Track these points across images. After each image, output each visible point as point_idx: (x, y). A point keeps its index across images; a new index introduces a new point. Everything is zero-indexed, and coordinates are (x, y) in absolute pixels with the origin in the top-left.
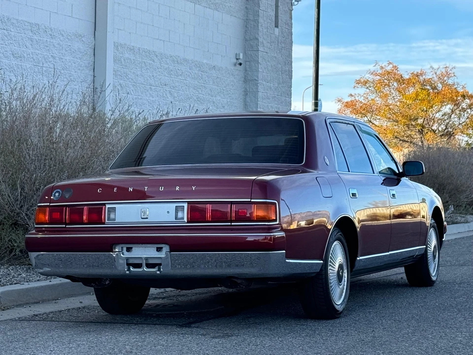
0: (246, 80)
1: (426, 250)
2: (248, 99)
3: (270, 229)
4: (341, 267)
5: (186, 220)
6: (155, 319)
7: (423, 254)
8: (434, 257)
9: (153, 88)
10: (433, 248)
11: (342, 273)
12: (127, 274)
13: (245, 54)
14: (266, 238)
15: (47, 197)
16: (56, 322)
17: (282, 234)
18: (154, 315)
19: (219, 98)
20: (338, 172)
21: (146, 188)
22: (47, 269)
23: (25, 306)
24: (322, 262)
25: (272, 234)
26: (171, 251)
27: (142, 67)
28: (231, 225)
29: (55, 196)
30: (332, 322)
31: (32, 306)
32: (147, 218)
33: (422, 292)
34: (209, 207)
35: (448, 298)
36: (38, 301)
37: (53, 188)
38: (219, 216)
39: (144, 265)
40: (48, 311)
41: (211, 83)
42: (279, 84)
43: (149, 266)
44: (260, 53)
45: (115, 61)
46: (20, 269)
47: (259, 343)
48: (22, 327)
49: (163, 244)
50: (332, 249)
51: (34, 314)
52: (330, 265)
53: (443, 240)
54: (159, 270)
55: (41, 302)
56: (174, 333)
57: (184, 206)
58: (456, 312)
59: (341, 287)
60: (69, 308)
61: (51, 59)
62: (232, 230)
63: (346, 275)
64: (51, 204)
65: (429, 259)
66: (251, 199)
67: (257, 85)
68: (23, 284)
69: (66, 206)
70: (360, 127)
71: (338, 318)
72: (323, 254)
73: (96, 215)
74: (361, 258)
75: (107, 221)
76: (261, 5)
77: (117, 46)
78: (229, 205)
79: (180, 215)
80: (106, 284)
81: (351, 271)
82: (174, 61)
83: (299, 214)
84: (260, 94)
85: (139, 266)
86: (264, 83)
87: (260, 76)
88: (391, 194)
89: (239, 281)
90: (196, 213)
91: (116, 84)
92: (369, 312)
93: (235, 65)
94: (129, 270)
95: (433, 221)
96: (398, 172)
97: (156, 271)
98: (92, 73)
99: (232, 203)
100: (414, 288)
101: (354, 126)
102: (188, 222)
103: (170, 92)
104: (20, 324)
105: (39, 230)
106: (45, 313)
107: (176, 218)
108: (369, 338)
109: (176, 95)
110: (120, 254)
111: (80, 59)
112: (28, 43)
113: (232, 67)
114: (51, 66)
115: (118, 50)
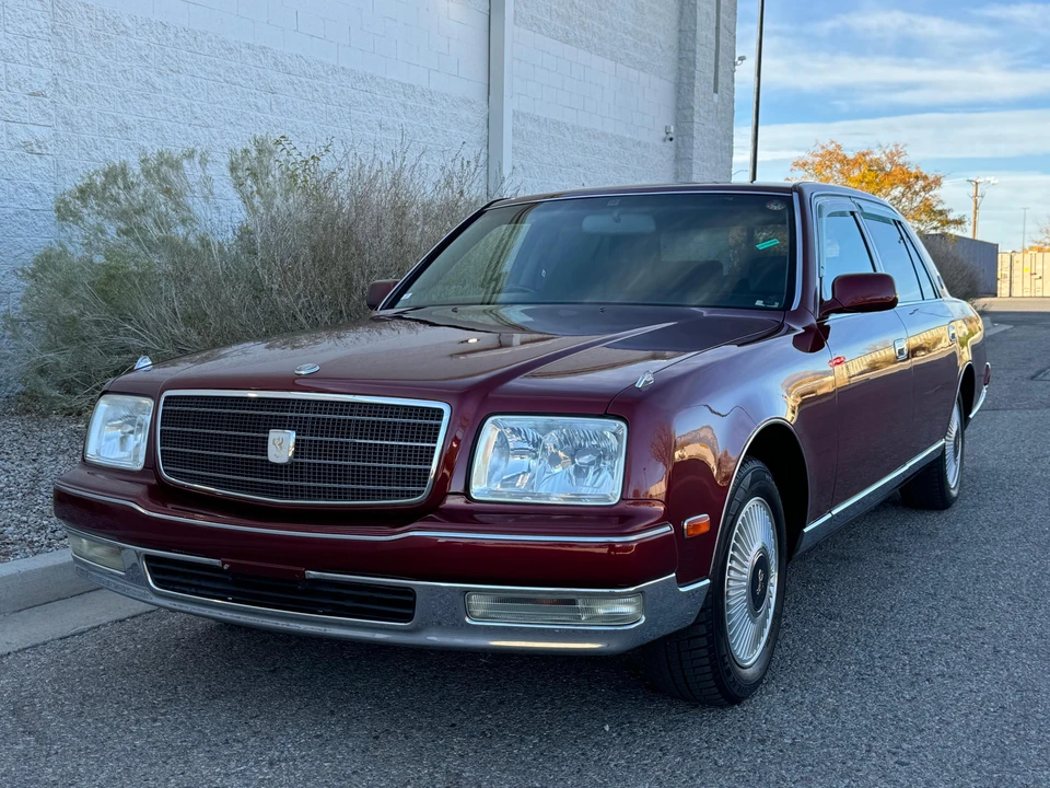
0: (677, 159)
13: (677, 126)
27: (549, 143)
41: (635, 163)
42: (717, 164)
44: (695, 125)
45: (514, 135)
61: (431, 132)
67: (691, 164)
76: (697, 64)
77: (516, 115)
82: (589, 135)
84: (695, 177)
86: (699, 162)
87: (695, 155)
91: (516, 165)
93: (664, 140)
98: (485, 150)
111: (470, 132)
112: (400, 111)
113: (662, 144)
114: (432, 141)
115: (518, 120)
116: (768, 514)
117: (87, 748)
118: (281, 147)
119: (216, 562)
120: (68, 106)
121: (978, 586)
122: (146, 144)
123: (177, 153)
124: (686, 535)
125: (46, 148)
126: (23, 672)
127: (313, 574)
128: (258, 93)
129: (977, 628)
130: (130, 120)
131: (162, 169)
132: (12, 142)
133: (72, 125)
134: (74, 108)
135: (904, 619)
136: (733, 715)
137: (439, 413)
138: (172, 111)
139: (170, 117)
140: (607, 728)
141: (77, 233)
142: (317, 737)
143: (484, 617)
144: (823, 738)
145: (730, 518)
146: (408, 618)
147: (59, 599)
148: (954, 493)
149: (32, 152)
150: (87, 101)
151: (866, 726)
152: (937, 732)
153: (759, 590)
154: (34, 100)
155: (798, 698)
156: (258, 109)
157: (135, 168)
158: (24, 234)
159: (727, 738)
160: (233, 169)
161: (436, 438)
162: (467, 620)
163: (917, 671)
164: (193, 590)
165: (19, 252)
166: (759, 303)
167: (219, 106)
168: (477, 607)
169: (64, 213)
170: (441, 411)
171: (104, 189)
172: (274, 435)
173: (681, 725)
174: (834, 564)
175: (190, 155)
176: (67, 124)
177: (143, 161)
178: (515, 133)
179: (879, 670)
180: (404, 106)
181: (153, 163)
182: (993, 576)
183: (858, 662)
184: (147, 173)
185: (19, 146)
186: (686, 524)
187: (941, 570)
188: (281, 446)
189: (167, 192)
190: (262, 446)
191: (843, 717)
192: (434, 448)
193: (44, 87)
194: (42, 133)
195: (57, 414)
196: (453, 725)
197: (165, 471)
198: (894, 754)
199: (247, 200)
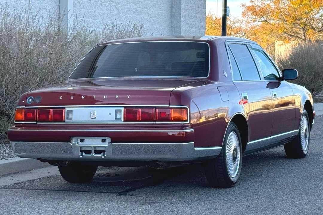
1: (300, 132)
2: (174, 10)
3: (183, 127)
4: (235, 150)
5: (123, 120)
6: (102, 187)
7: (297, 135)
8: (306, 137)
9: (103, 4)
10: (304, 131)
11: (236, 154)
12: (81, 159)
14: (180, 133)
15: (23, 101)
16: (31, 190)
17: (192, 130)
18: (101, 183)
19: (152, 10)
20: (234, 81)
21: (94, 96)
22: (23, 154)
23: (8, 176)
24: (221, 148)
25: (184, 131)
26: (112, 142)
28: (155, 124)
29: (29, 101)
30: (228, 190)
31: (14, 176)
32: (95, 118)
33: (296, 163)
34: (140, 110)
35: (315, 168)
36: (18, 172)
37: (28, 96)
38: (147, 117)
39: (93, 151)
40: (25, 180)
43: (97, 152)
46: (5, 146)
47: (174, 209)
48: (6, 194)
49: (106, 137)
50: (229, 138)
51: (15, 182)
52: (227, 150)
53: (313, 124)
54: (104, 155)
55: (20, 173)
56: (114, 200)
57: (121, 110)
58: (318, 181)
59: (235, 164)
60: (40, 177)
62: (156, 128)
63: (239, 155)
64: (26, 107)
65: (302, 138)
66: (169, 105)
68: (7, 159)
69: (37, 108)
70: (251, 46)
71: (233, 186)
72: (222, 142)
73: (59, 115)
74: (250, 143)
75: (66, 120)
78: (154, 110)
79: (119, 116)
80: (66, 164)
81: (243, 152)
83: (206, 110)
84: (183, 7)
85: (89, 152)
88: (273, 95)
89: (161, 164)
90: (130, 114)
91: (76, 2)
92: (256, 181)
94: (82, 155)
95: (305, 111)
96: (279, 77)
97: (101, 156)
99: (156, 108)
100: (291, 160)
101: (246, 45)
102: (124, 121)
103: (116, 7)
104: (4, 192)
105: (18, 126)
106: (23, 182)
107: (116, 119)
108: (254, 205)
109: (120, 8)
110: (76, 143)
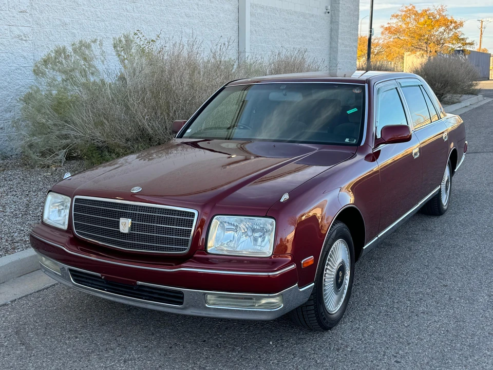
0: (332, 22)
2: (333, 34)
13: (331, 6)
27: (268, 18)
41: (311, 25)
42: (351, 23)
44: (340, 5)
45: (251, 15)
61: (211, 17)
67: (338, 25)
77: (252, 6)
84: (340, 31)
86: (342, 23)
87: (340, 19)
93: (325, 13)
98: (237, 24)
111: (230, 15)
112: (196, 7)
113: (324, 15)
114: (211, 21)
115: (253, 8)
116: (345, 245)
117: (47, 352)
118: (137, 36)
119: (99, 275)
120: (38, 15)
121: (449, 261)
122: (75, 31)
123: (88, 41)
124: (302, 267)
125: (28, 37)
126: (21, 311)
127: (139, 283)
128: (127, 3)
129: (444, 285)
130: (67, 20)
131: (82, 48)
132: (12, 35)
133: (40, 25)
134: (41, 16)
135: (411, 280)
136: (327, 335)
137: (193, 215)
138: (87, 15)
139: (86, 18)
140: (271, 343)
141: (44, 81)
142: (146, 347)
143: (214, 304)
144: (365, 348)
145: (325, 253)
146: (181, 303)
147: (38, 270)
148: (445, 208)
149: (22, 39)
150: (46, 12)
151: (385, 341)
152: (416, 345)
153: (340, 280)
154: (22, 14)
155: (357, 325)
156: (128, 11)
157: (70, 49)
158: (20, 78)
159: (323, 348)
160: (115, 47)
161: (192, 226)
162: (206, 305)
163: (412, 310)
164: (90, 285)
165: (18, 87)
166: (347, 140)
167: (109, 11)
168: (210, 300)
169: (37, 72)
170: (194, 214)
171: (56, 59)
172: (122, 220)
173: (304, 341)
174: (385, 248)
175: (95, 41)
176: (37, 24)
177: (73, 45)
178: (252, 15)
179: (395, 309)
180: (198, 5)
181: (78, 45)
182: (456, 254)
183: (387, 305)
184: (75, 51)
185: (15, 37)
186: (302, 262)
187: (433, 251)
188: (125, 225)
189: (85, 59)
190: (117, 225)
191: (376, 336)
192: (191, 230)
193: (26, 8)
194: (26, 30)
195: (38, 167)
196: (204, 341)
197: (77, 232)
198: (395, 357)
199: (122, 61)
